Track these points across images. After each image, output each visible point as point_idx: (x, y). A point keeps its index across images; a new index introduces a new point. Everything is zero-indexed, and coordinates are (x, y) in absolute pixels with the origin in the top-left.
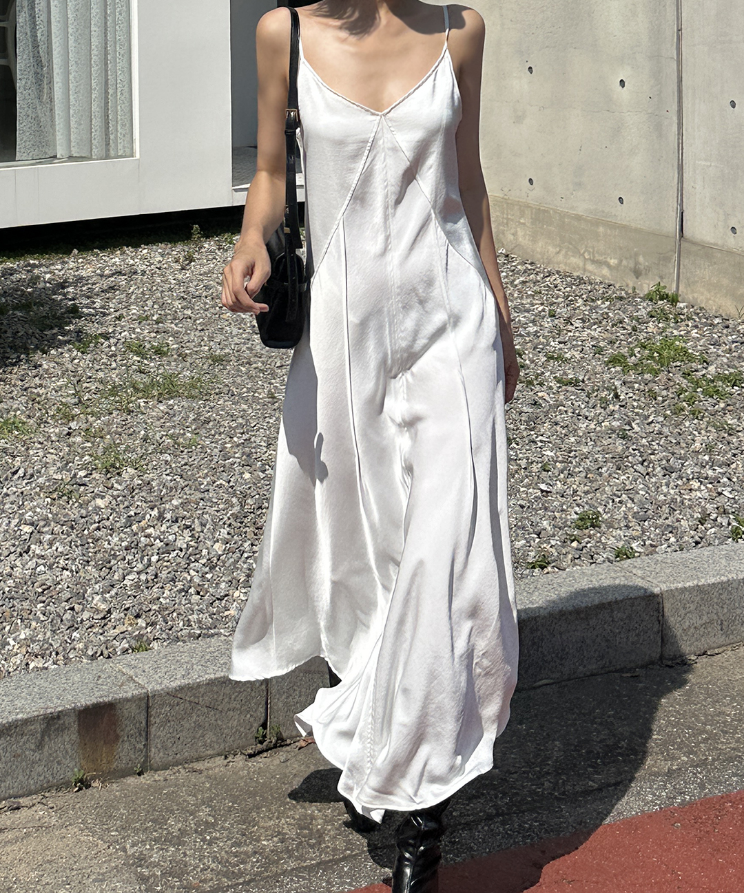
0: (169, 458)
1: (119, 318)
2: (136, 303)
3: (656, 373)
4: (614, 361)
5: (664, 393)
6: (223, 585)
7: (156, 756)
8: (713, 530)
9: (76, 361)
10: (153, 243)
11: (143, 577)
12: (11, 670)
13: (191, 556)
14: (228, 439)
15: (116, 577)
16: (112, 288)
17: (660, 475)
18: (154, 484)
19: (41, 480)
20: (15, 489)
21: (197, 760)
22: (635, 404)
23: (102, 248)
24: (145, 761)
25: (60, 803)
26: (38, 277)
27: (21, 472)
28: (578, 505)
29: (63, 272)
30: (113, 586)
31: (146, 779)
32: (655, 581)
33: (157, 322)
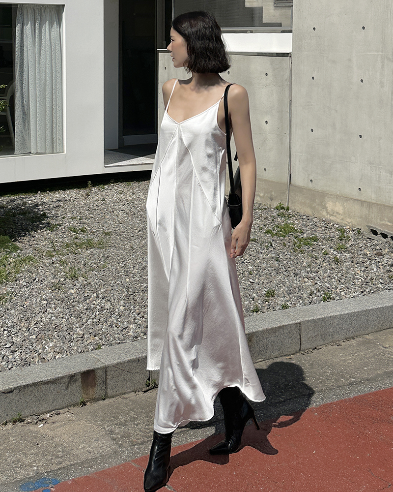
0: (96, 273)
1: (64, 218)
2: (70, 212)
3: (285, 237)
4: (268, 232)
5: (289, 244)
6: (125, 323)
7: (110, 392)
8: (316, 298)
9: (49, 235)
10: (71, 189)
11: (95, 320)
12: (49, 359)
13: (112, 312)
14: (118, 265)
15: (84, 321)
16: (58, 206)
17: (293, 276)
18: (92, 283)
19: (45, 283)
20: (36, 286)
21: (125, 394)
22: (279, 248)
23: (50, 191)
24: (106, 394)
25: (76, 412)
26: (26, 202)
27: (37, 280)
28: (265, 288)
29: (36, 200)
30: (83, 325)
31: (107, 401)
32: (298, 317)
33: (80, 220)
